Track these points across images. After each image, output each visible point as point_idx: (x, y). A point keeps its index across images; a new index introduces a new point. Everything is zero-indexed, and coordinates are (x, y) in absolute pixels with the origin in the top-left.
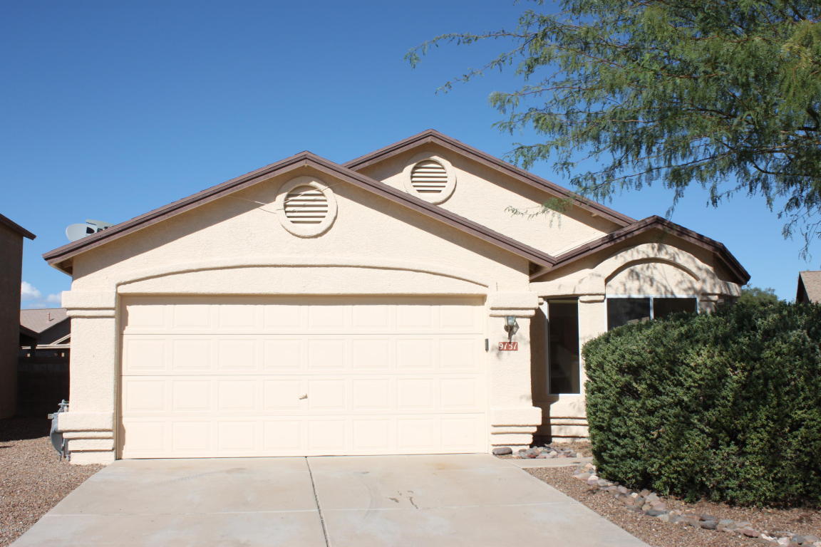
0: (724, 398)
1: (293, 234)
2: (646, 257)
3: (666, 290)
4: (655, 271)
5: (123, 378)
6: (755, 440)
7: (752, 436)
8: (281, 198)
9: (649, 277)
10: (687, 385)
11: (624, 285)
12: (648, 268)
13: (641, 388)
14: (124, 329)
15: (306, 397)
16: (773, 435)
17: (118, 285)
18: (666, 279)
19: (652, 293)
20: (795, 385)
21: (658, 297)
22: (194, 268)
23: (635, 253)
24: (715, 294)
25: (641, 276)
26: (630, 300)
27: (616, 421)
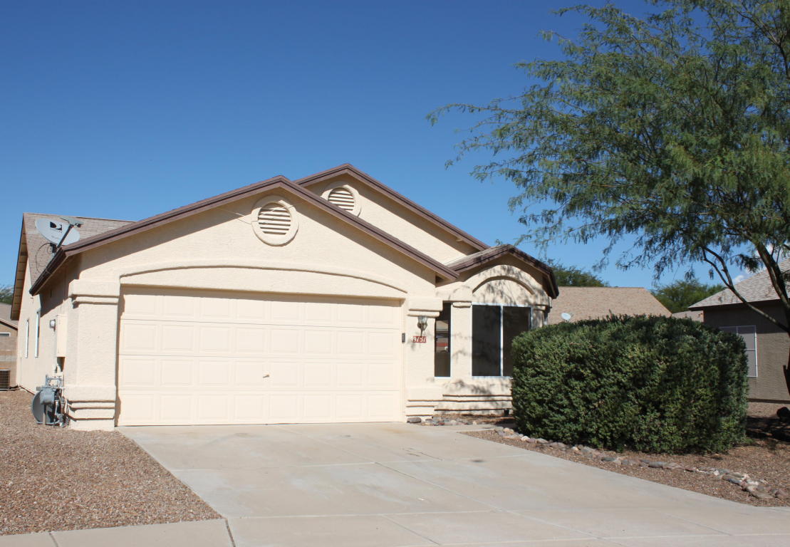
0: (653, 380)
1: (265, 242)
2: (499, 275)
3: (511, 301)
4: (504, 287)
5: (120, 356)
6: (672, 409)
7: (670, 406)
8: (256, 211)
9: (500, 291)
10: (625, 371)
11: (484, 296)
12: (500, 283)
13: (587, 372)
14: (121, 315)
15: (268, 376)
16: (683, 406)
17: (121, 277)
18: (511, 293)
19: (502, 303)
20: (697, 372)
21: (506, 305)
22: (185, 266)
23: (492, 272)
24: (544, 305)
25: (495, 289)
26: (487, 307)
27: (560, 396)
